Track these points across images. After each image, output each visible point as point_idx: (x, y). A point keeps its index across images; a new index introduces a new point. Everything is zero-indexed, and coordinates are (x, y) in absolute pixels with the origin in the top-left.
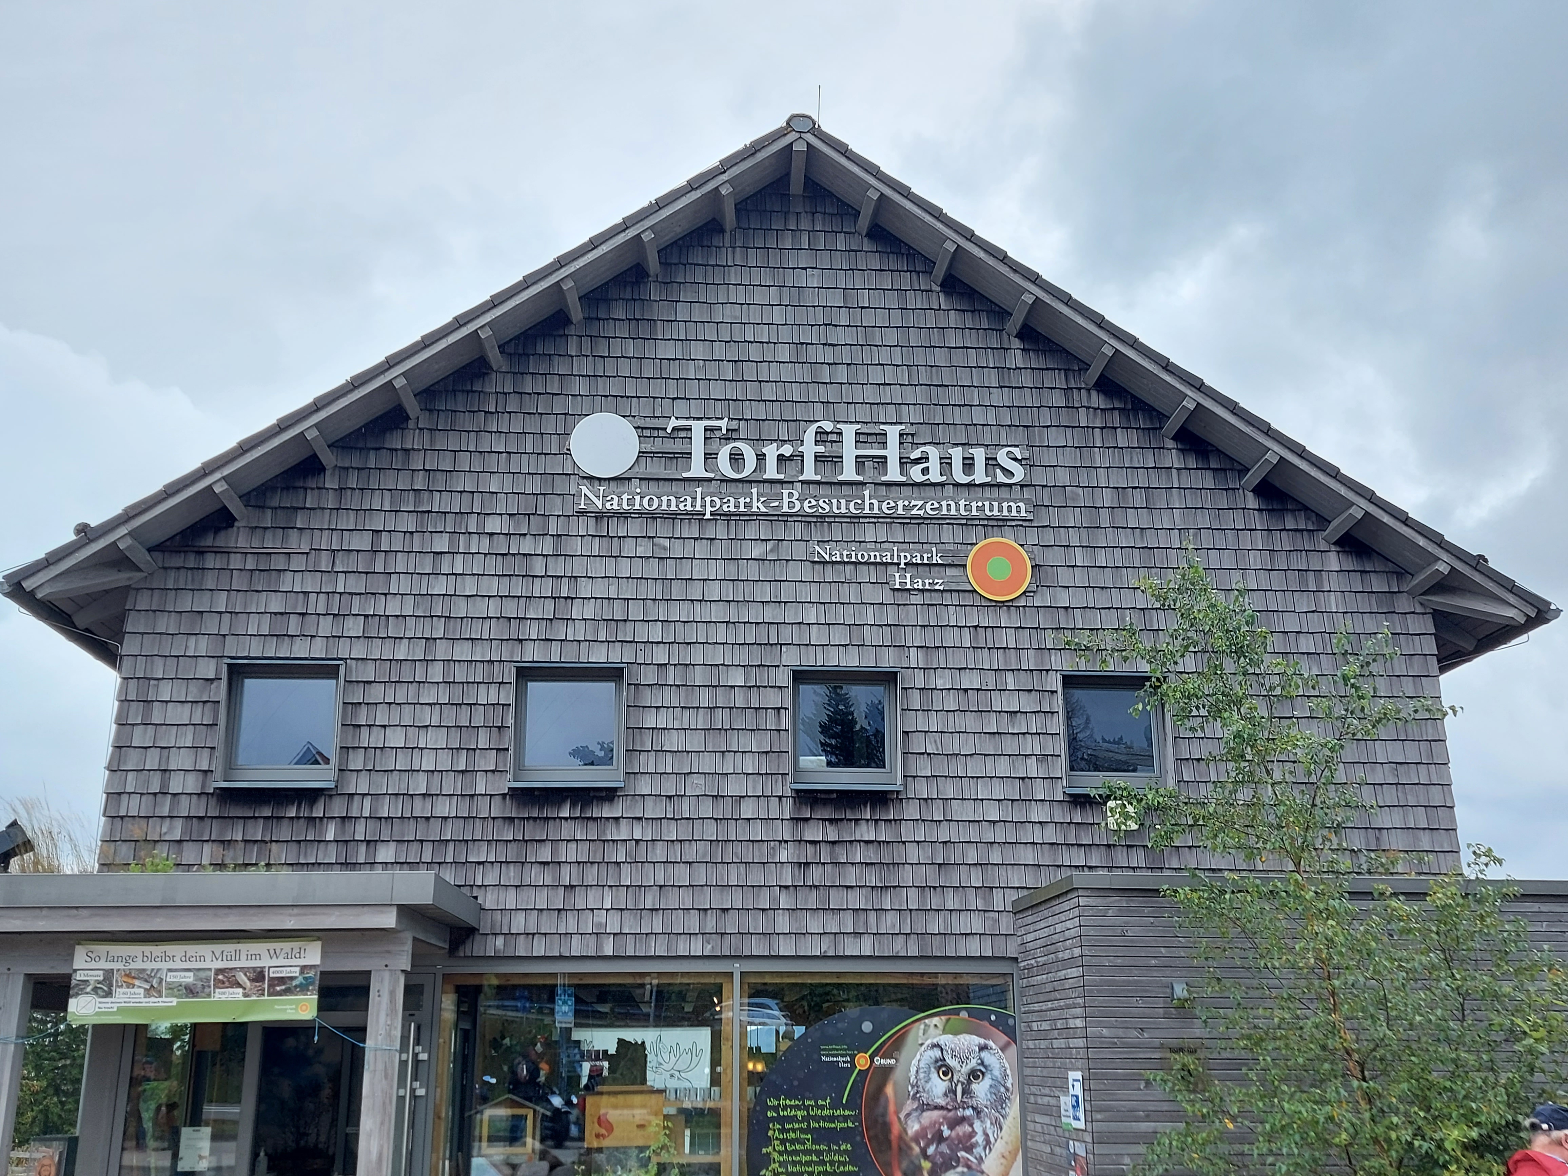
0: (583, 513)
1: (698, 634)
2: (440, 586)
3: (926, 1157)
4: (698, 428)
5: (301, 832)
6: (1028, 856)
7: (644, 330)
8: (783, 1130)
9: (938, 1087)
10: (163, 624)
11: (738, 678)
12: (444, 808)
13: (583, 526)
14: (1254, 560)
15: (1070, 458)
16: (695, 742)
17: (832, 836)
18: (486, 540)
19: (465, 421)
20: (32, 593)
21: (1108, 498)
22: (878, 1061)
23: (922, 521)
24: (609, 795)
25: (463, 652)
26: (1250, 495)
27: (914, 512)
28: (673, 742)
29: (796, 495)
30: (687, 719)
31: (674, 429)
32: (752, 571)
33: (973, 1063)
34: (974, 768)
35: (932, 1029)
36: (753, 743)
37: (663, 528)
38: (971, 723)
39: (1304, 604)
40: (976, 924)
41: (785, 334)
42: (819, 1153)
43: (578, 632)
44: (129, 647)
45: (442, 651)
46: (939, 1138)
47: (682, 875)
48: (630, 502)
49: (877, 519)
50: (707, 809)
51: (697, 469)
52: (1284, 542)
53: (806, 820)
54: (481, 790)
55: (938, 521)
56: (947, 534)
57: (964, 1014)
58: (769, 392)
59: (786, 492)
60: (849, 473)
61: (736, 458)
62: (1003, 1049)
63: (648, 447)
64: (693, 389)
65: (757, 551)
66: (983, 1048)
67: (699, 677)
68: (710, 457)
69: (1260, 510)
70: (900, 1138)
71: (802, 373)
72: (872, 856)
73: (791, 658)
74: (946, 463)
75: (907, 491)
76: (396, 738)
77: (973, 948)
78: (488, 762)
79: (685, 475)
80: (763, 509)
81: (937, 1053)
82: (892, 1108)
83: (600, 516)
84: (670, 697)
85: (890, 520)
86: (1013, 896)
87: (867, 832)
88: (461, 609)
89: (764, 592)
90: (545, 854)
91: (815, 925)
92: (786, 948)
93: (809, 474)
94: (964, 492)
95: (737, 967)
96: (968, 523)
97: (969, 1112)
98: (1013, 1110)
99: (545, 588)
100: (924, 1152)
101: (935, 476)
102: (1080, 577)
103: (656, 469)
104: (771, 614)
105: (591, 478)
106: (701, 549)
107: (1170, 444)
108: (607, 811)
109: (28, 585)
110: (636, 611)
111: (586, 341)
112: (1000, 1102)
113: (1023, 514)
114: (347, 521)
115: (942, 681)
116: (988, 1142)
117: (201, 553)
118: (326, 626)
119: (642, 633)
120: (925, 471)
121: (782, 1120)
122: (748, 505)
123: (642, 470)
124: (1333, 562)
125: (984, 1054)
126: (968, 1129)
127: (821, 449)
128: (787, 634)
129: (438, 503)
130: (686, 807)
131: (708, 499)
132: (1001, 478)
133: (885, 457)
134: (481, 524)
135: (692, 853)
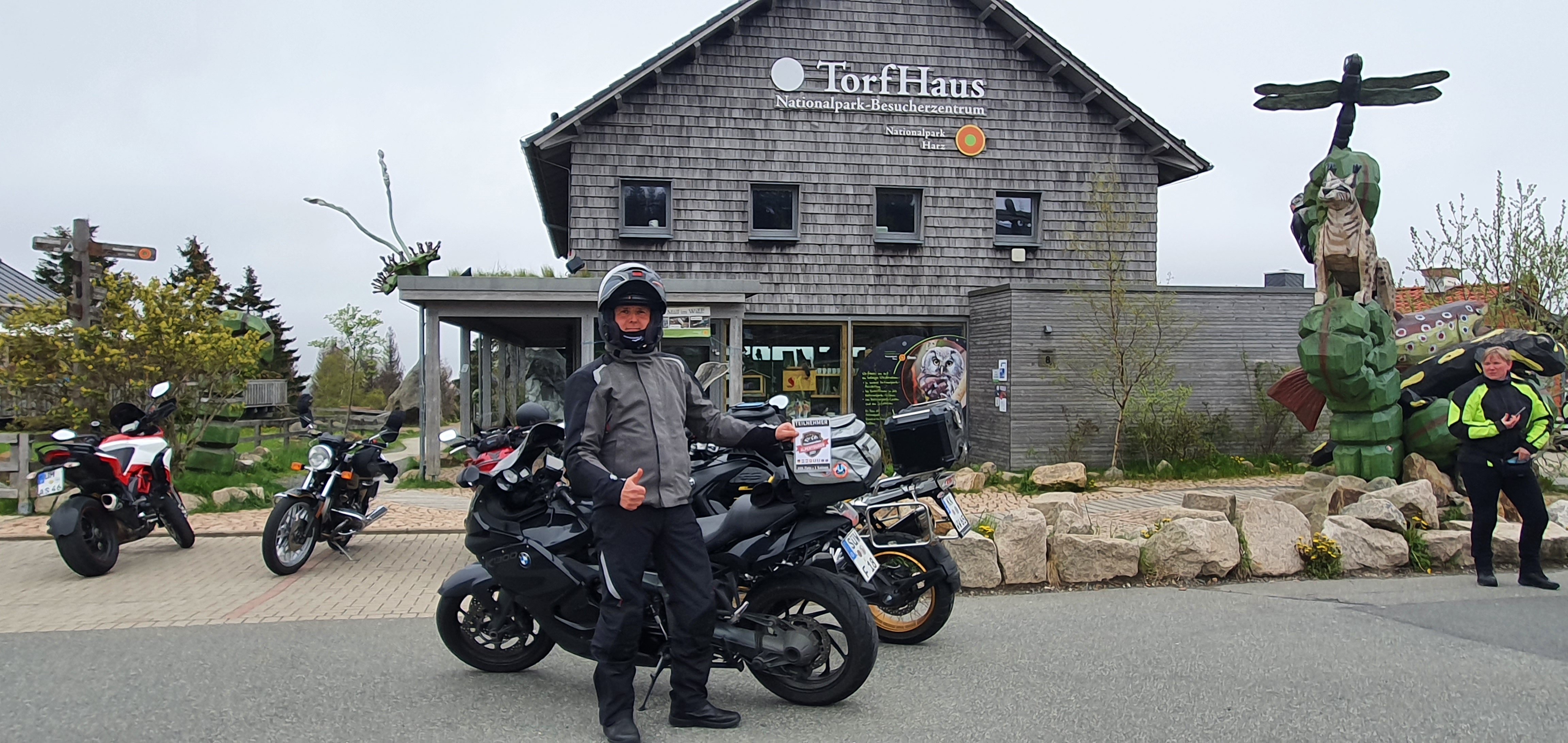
0: (778, 109)
1: (832, 169)
2: (713, 144)
3: (927, 395)
4: (832, 66)
5: (658, 257)
6: (976, 272)
7: (805, 14)
8: (869, 385)
9: (933, 367)
10: (589, 160)
11: (850, 190)
12: (720, 248)
13: (777, 115)
14: (1084, 138)
15: (1005, 85)
16: (831, 220)
17: (892, 263)
18: (733, 121)
19: (721, 61)
20: (538, 147)
21: (1021, 106)
22: (909, 357)
23: (935, 116)
24: (794, 244)
25: (724, 175)
26: (1085, 106)
27: (933, 111)
28: (821, 219)
29: (878, 101)
30: (828, 209)
31: (821, 67)
32: (857, 139)
33: (948, 359)
34: (955, 232)
35: (931, 345)
36: (856, 220)
37: (815, 117)
38: (954, 213)
39: (1104, 158)
40: (953, 302)
41: (873, 18)
42: (883, 394)
43: (776, 167)
44: (575, 170)
45: (715, 175)
46: (933, 388)
47: (826, 279)
48: (801, 104)
49: (914, 114)
50: (837, 250)
51: (832, 88)
52: (1098, 129)
53: (880, 256)
54: (736, 240)
55: (944, 116)
56: (947, 122)
57: (945, 339)
58: (865, 48)
59: (873, 100)
60: (903, 91)
61: (850, 82)
62: (961, 353)
63: (808, 76)
64: (829, 46)
65: (859, 129)
66: (952, 352)
67: (832, 189)
68: (838, 81)
69: (1088, 114)
70: (917, 388)
71: (881, 39)
72: (909, 271)
73: (874, 181)
74: (948, 87)
75: (929, 100)
76: (697, 216)
77: (951, 311)
78: (739, 227)
79: (826, 90)
80: (863, 109)
81: (933, 354)
82: (914, 376)
83: (786, 110)
84: (820, 199)
85: (921, 115)
86: (969, 290)
87: (907, 262)
88: (723, 155)
89: (863, 150)
90: (766, 269)
91: (883, 301)
92: (871, 311)
93: (884, 91)
94: (955, 102)
95: (850, 319)
96: (957, 117)
97: (945, 378)
98: (964, 376)
99: (760, 145)
100: (926, 393)
101: (943, 94)
102: (1006, 145)
103: (812, 87)
104: (866, 160)
105: (781, 91)
106: (833, 128)
107: (1051, 80)
108: (792, 251)
109: (536, 143)
110: (803, 158)
111: (777, 20)
112: (958, 374)
113: (983, 113)
114: (668, 111)
115: (943, 193)
116: (953, 389)
117: (602, 126)
118: (661, 162)
119: (806, 168)
120: (939, 91)
121: (869, 381)
122: (856, 106)
123: (805, 88)
124: (1118, 140)
125: (953, 355)
126: (944, 384)
127: (890, 78)
128: (873, 170)
129: (710, 102)
130: (827, 249)
131: (837, 103)
132: (973, 95)
133: (920, 84)
134: (730, 113)
135: (830, 269)
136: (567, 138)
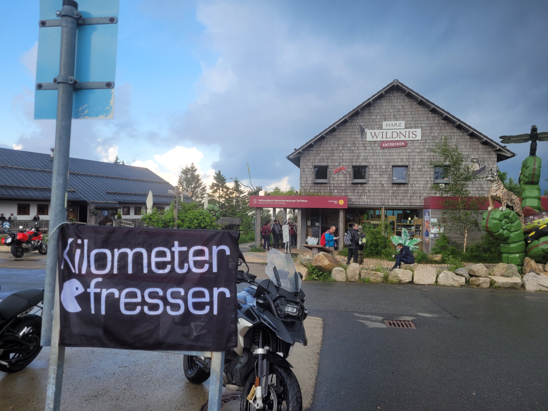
1: (378, 160)
2: (341, 155)
5: (324, 188)
6: (427, 192)
7: (370, 114)
10: (305, 161)
11: (384, 167)
12: (343, 185)
13: (361, 145)
14: (468, 147)
15: (438, 131)
16: (378, 176)
17: (397, 189)
18: (347, 148)
19: (344, 130)
20: (290, 159)
21: (444, 137)
24: (365, 183)
25: (344, 164)
26: (468, 136)
28: (374, 176)
30: (377, 173)
32: (386, 151)
34: (419, 179)
36: (386, 176)
37: (373, 145)
38: (419, 173)
39: (475, 153)
40: (419, 201)
43: (360, 161)
44: (301, 164)
45: (342, 164)
47: (376, 194)
50: (379, 185)
52: (473, 143)
53: (394, 187)
54: (348, 183)
56: (417, 144)
64: (378, 123)
67: (378, 167)
69: (469, 138)
72: (403, 192)
73: (392, 164)
76: (336, 176)
77: (418, 204)
78: (349, 179)
84: (374, 170)
86: (424, 197)
87: (402, 188)
88: (344, 158)
89: (388, 154)
90: (357, 191)
91: (394, 201)
92: (390, 204)
95: (383, 206)
99: (356, 154)
104: (389, 157)
106: (378, 148)
107: (455, 128)
108: (365, 185)
109: (290, 157)
110: (369, 157)
111: (361, 117)
114: (328, 146)
115: (415, 167)
117: (309, 151)
118: (326, 161)
119: (370, 161)
124: (481, 146)
128: (391, 160)
129: (340, 142)
130: (376, 185)
134: (346, 145)
135: (377, 191)
136: (299, 155)
